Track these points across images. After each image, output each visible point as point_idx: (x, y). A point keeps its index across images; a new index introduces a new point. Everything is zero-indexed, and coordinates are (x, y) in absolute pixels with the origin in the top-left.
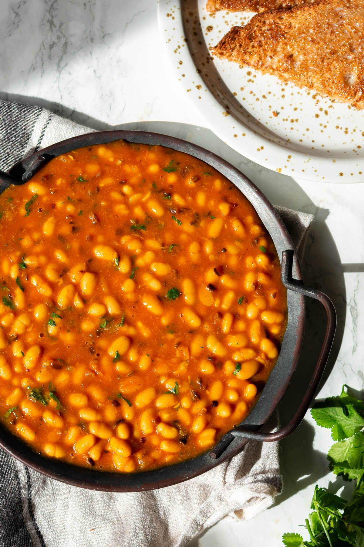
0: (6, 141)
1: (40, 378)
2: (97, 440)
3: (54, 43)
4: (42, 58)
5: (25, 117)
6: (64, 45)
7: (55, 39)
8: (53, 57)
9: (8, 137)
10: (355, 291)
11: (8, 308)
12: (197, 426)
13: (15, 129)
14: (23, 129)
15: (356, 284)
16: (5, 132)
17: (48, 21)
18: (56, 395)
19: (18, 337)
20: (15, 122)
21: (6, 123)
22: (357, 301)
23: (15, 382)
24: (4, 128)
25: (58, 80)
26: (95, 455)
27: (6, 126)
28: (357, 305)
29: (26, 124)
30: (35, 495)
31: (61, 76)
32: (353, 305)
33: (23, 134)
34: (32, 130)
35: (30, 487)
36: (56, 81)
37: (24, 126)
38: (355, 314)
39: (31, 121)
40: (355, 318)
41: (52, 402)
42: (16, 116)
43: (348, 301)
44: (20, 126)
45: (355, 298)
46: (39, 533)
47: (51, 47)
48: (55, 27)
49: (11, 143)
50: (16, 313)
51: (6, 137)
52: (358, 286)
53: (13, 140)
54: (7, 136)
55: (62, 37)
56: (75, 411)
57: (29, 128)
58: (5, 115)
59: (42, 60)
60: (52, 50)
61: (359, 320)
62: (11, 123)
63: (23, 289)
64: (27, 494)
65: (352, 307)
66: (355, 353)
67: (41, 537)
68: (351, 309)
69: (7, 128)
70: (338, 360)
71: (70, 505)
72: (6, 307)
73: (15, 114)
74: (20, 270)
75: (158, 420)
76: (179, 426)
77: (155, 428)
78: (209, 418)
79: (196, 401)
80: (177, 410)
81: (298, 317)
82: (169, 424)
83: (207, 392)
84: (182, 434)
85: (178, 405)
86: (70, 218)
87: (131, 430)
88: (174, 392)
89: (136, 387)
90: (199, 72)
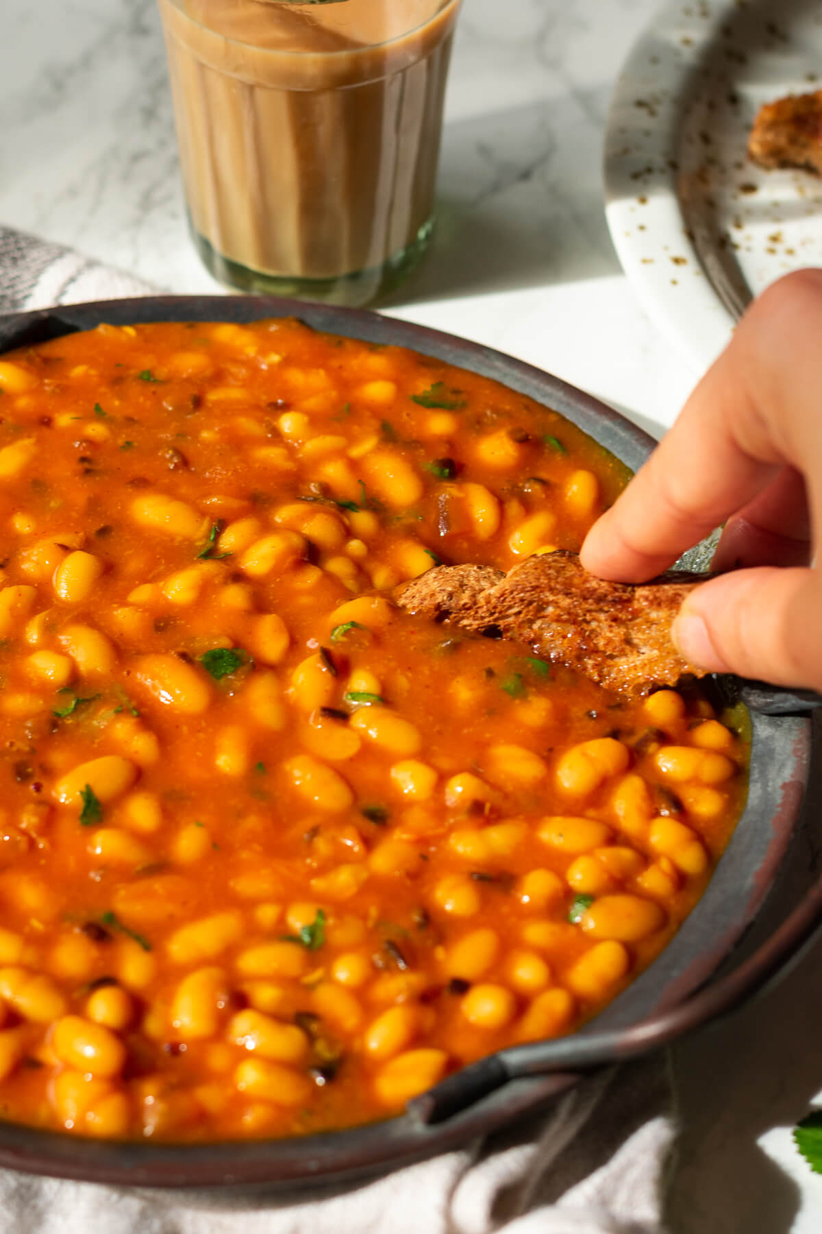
7: (150, 144)
8: (136, 178)
12: (382, 1035)
17: (144, 108)
75: (240, 1001)
76: (314, 1027)
77: (222, 1024)
78: (429, 1018)
79: (389, 968)
80: (310, 988)
81: (784, 786)
82: (278, 1018)
83: (440, 953)
84: (323, 1050)
85: (318, 974)
86: (84, 445)
87: (137, 1007)
88: (306, 939)
89: (170, 908)
90: (691, 236)
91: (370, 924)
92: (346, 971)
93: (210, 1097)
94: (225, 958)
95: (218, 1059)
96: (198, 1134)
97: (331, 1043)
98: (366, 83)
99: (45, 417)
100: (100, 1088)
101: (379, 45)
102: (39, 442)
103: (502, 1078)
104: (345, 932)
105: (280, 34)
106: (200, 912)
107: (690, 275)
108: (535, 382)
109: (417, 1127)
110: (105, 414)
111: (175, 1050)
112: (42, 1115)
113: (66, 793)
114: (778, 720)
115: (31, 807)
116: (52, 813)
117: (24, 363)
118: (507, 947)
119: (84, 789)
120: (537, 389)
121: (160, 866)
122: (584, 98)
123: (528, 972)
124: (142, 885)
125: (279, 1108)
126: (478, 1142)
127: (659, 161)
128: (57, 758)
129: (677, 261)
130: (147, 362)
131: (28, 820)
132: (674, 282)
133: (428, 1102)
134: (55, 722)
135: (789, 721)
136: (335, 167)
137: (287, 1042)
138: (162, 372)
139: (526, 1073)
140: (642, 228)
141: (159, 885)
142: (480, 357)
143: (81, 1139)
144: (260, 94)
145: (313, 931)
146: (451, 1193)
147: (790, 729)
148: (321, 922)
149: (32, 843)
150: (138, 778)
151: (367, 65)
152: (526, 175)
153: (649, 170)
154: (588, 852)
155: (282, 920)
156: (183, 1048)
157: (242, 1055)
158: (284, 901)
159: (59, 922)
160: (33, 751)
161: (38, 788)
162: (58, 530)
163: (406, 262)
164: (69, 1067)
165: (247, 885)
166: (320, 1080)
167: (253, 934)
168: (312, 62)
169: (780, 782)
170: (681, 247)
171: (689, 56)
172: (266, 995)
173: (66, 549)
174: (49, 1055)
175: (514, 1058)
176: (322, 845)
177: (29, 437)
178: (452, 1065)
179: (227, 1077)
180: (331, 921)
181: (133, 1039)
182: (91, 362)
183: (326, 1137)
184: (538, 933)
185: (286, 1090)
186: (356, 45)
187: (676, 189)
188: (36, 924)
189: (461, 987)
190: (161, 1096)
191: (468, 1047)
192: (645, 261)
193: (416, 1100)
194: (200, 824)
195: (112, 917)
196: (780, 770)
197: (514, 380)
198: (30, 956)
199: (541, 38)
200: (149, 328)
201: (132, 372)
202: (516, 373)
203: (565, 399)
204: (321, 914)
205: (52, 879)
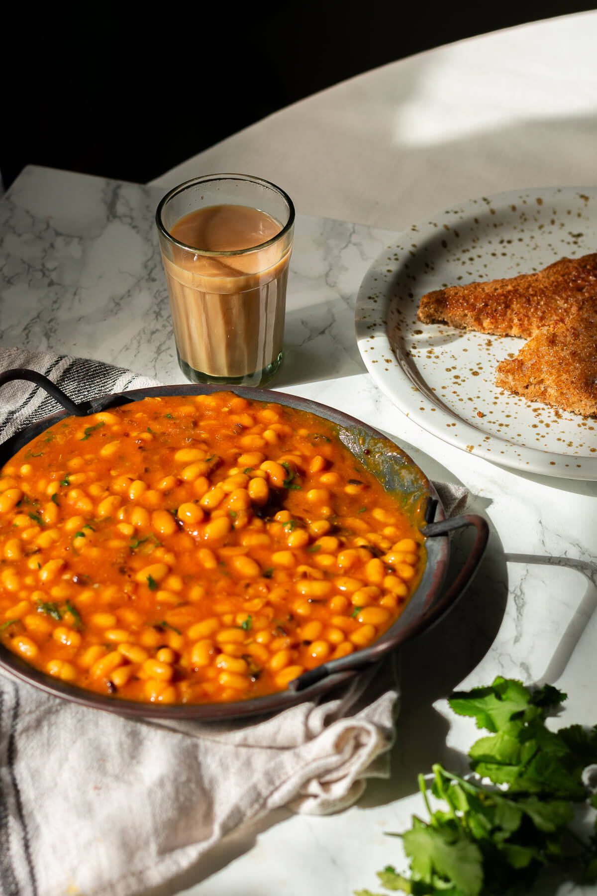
0: (75, 394)
1: (57, 592)
2: (126, 662)
3: (157, 330)
4: (140, 341)
5: (105, 374)
6: (169, 333)
7: (159, 327)
8: (154, 341)
9: (79, 391)
10: (522, 580)
11: (35, 522)
12: (277, 662)
13: (90, 384)
14: (100, 386)
15: (525, 573)
16: (76, 384)
17: (155, 312)
18: (76, 611)
19: (40, 550)
20: (92, 378)
21: (79, 376)
22: (525, 590)
23: (23, 594)
24: (76, 380)
25: (154, 360)
26: (119, 679)
27: (79, 379)
28: (524, 594)
29: (105, 382)
30: (22, 733)
31: (160, 358)
32: (519, 593)
33: (99, 390)
34: (112, 389)
35: (16, 716)
36: (153, 361)
37: (102, 383)
38: (520, 603)
39: (113, 379)
40: (520, 607)
41: (68, 617)
42: (94, 371)
43: (511, 587)
44: (97, 382)
45: (522, 587)
46: (15, 785)
47: (153, 333)
48: (162, 317)
49: (82, 397)
50: (43, 527)
51: (76, 389)
52: (526, 575)
53: (85, 395)
54: (78, 389)
55: (168, 326)
56: (100, 632)
57: (107, 386)
58: (81, 366)
59: (139, 343)
60: (153, 336)
61: (526, 610)
62: (86, 377)
63: (58, 505)
64: (9, 726)
65: (516, 595)
66: (517, 644)
67: (17, 793)
68: (515, 597)
69: (80, 381)
70: (493, 650)
71: (70, 756)
72: (32, 520)
73: (93, 368)
74: (61, 486)
75: (218, 651)
76: (250, 659)
77: (212, 660)
78: (295, 655)
79: (279, 636)
80: (247, 645)
81: (438, 562)
82: (235, 657)
83: (299, 630)
84: (254, 668)
85: (250, 640)
86: (140, 441)
87: (177, 657)
88: (245, 626)
89: (190, 618)
90: (394, 351)
91: (270, 620)
92: (261, 638)
93: (209, 687)
94: (212, 636)
95: (211, 673)
96: (204, 701)
97: (257, 665)
98: (253, 289)
99: (126, 433)
100: (164, 685)
101: (256, 273)
102: (121, 442)
103: (325, 674)
104: (260, 623)
105: (215, 272)
106: (201, 618)
107: (393, 367)
108: (329, 413)
109: (293, 693)
110: (152, 431)
111: (193, 670)
112: (141, 697)
113: (142, 577)
114: (434, 538)
115: (128, 584)
116: (137, 586)
117: (115, 413)
118: (326, 626)
119: (148, 576)
120: (330, 416)
121: (186, 603)
122: (346, 299)
123: (335, 636)
124: (177, 610)
125: (237, 690)
126: (318, 698)
127: (379, 321)
128: (136, 564)
129: (387, 361)
130: (168, 411)
131: (128, 589)
132: (387, 370)
133: (297, 683)
134: (131, 550)
135: (439, 538)
136: (240, 326)
137: (239, 665)
138: (175, 414)
139: (336, 671)
140: (372, 348)
141: (184, 610)
142: (306, 404)
143: (157, 704)
144: (207, 297)
145: (247, 623)
146: (307, 717)
147: (439, 541)
148: (250, 619)
149: (130, 598)
150: (170, 570)
151: (252, 282)
152: (323, 332)
153: (375, 325)
154: (359, 590)
155: (234, 620)
156: (197, 669)
157: (221, 671)
158: (234, 613)
159: (144, 626)
160: (125, 562)
161: (130, 576)
162: (128, 472)
163: (272, 370)
164: (151, 678)
165: (220, 608)
166: (253, 680)
167: (222, 626)
168: (229, 282)
169: (436, 561)
170: (389, 355)
171: (390, 278)
172: (229, 648)
173: (132, 480)
174: (142, 675)
175: (330, 665)
176: (251, 591)
177: (118, 440)
178: (306, 671)
179: (216, 679)
180: (254, 619)
181: (176, 666)
182: (144, 412)
183: (256, 699)
184: (337, 621)
185: (239, 683)
186: (247, 274)
187: (387, 333)
188: (134, 627)
189: (308, 643)
190: (190, 686)
191: (312, 665)
192: (374, 362)
193: (292, 682)
194: (200, 586)
195: (165, 623)
196: (436, 557)
197: (320, 413)
198: (132, 639)
199: (327, 275)
200: (167, 398)
201: (162, 415)
202: (321, 410)
203: (342, 419)
204: (250, 616)
205: (138, 610)
